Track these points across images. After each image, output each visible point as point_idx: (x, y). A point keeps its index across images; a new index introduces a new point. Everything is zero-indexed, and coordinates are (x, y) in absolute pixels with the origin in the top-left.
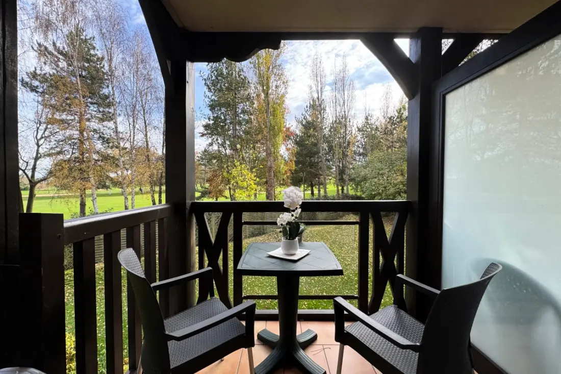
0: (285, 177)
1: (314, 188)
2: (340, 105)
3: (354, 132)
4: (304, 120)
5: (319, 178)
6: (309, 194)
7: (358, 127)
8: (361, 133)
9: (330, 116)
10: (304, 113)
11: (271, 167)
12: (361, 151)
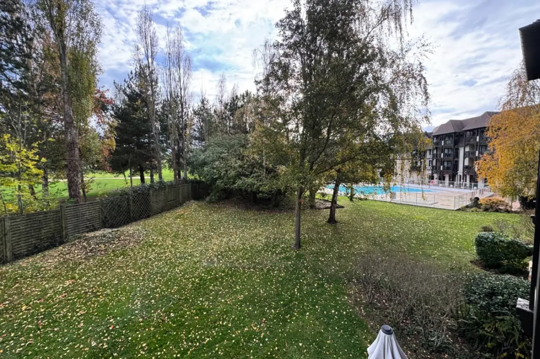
0: (100, 157)
1: (144, 173)
2: (175, 80)
3: (190, 114)
4: (128, 89)
5: (151, 161)
6: (138, 179)
7: (193, 110)
8: (197, 117)
9: (163, 90)
10: (128, 79)
11: (73, 143)
12: (197, 134)
